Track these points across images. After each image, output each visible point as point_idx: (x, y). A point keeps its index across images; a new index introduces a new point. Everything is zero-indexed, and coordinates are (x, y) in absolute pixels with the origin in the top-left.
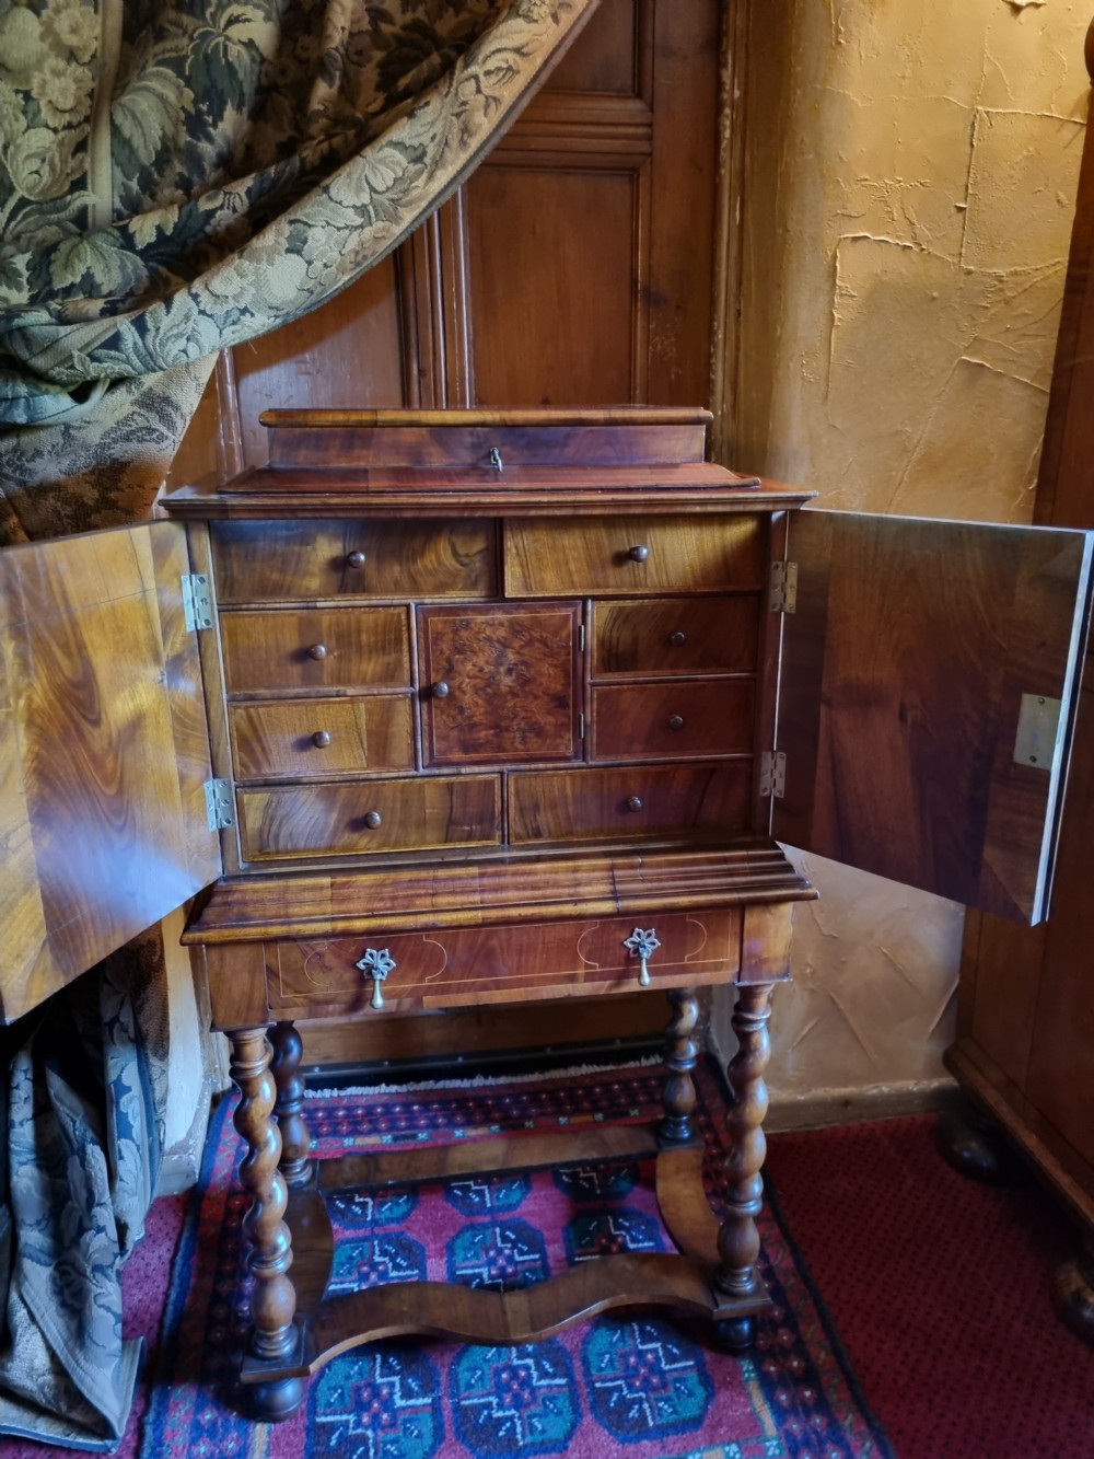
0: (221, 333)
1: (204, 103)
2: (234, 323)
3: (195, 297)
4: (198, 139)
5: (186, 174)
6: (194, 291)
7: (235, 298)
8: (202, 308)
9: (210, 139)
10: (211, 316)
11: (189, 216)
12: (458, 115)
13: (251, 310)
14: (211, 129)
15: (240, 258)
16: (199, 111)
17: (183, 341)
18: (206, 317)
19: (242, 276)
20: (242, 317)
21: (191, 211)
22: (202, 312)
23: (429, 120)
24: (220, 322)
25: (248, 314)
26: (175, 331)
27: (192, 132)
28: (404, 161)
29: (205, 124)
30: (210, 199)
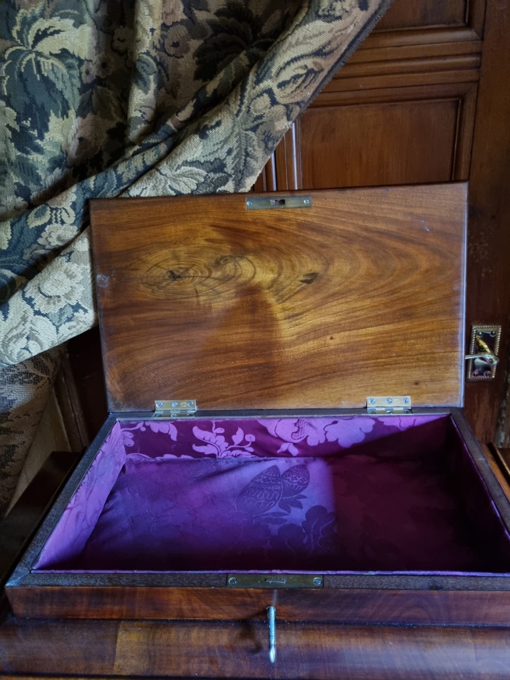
0: (57, 330)
1: (26, 120)
2: (69, 320)
3: (29, 301)
4: (28, 153)
5: (22, 183)
6: (27, 295)
7: (67, 296)
8: (36, 309)
9: (39, 150)
10: (45, 315)
11: (21, 233)
12: (254, 129)
13: (83, 306)
14: (38, 141)
15: (69, 261)
16: (23, 128)
17: (24, 340)
18: (41, 317)
19: (71, 276)
20: (76, 314)
21: (23, 228)
22: (37, 313)
23: (222, 139)
24: (56, 320)
25: (81, 310)
26: (15, 333)
27: (19, 147)
28: (205, 173)
29: (31, 138)
30: (37, 216)
